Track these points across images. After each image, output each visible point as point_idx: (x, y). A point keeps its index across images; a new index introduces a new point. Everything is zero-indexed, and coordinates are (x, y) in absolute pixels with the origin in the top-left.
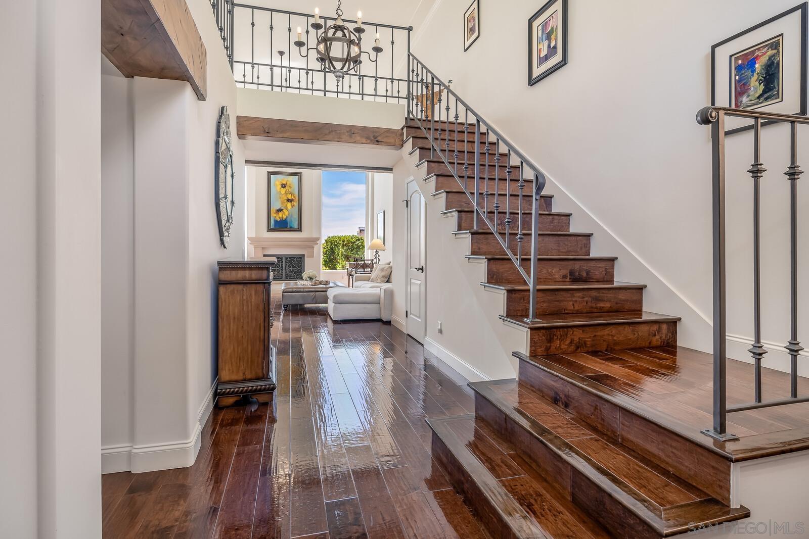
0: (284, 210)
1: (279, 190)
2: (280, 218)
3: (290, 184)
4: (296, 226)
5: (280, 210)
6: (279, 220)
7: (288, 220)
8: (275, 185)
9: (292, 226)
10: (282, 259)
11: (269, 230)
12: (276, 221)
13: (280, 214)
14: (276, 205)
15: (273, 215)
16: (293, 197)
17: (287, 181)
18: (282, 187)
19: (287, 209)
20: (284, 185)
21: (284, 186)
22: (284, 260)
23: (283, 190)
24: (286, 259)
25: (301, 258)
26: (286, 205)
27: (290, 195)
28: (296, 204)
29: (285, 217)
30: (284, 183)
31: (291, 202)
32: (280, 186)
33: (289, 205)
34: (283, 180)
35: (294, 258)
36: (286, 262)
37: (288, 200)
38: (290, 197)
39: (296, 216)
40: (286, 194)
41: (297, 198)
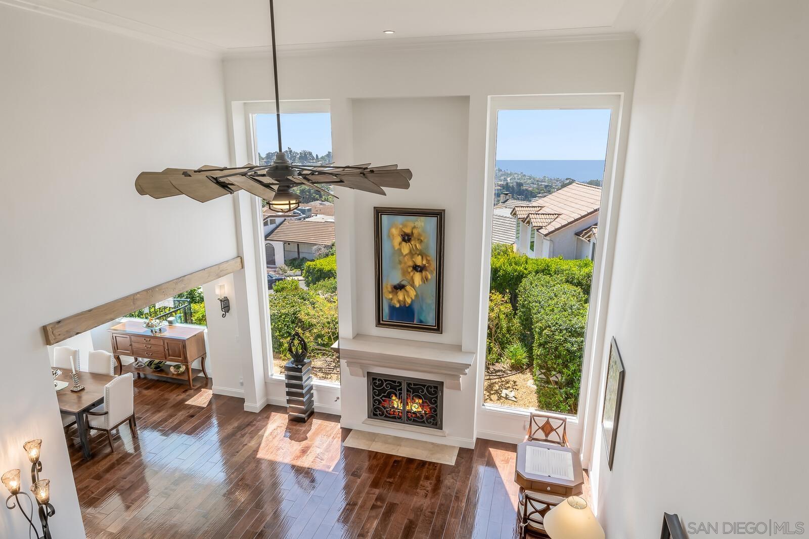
0: (408, 288)
1: (397, 247)
2: (399, 301)
3: (420, 235)
4: (431, 320)
5: (399, 287)
6: (398, 305)
7: (416, 308)
8: (390, 236)
9: (422, 318)
10: (400, 384)
11: (379, 323)
12: (392, 308)
13: (401, 295)
14: (393, 277)
15: (387, 295)
16: (424, 262)
17: (414, 227)
18: (404, 240)
19: (413, 285)
20: (408, 235)
21: (407, 238)
22: (404, 386)
23: (406, 248)
24: (409, 385)
25: (436, 387)
26: (412, 277)
27: (420, 257)
28: (431, 276)
29: (409, 301)
30: (408, 231)
31: (421, 271)
32: (399, 239)
33: (417, 278)
34: (405, 226)
35: (424, 386)
36: (408, 391)
37: (416, 268)
38: (419, 261)
39: (431, 301)
40: (412, 254)
41: (434, 265)
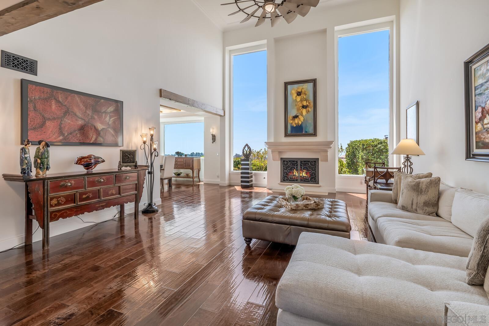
0: (300, 117)
1: (294, 98)
2: (296, 124)
3: (305, 91)
4: (311, 131)
5: (296, 117)
6: (295, 126)
7: (304, 125)
8: (291, 94)
9: (307, 130)
10: (297, 162)
11: (286, 135)
12: (292, 127)
13: (296, 121)
14: (293, 112)
15: (290, 122)
16: (307, 104)
17: (303, 89)
18: (298, 95)
19: (302, 115)
20: (300, 92)
21: (299, 94)
22: (299, 163)
23: (299, 98)
24: (301, 162)
25: (315, 162)
26: (302, 111)
27: (305, 101)
28: (311, 109)
29: (300, 123)
30: (300, 90)
31: (306, 108)
32: (296, 95)
33: (304, 111)
34: (298, 88)
35: (309, 161)
36: (301, 165)
37: (304, 107)
38: (305, 103)
39: (311, 121)
40: (301, 101)
41: (312, 104)
